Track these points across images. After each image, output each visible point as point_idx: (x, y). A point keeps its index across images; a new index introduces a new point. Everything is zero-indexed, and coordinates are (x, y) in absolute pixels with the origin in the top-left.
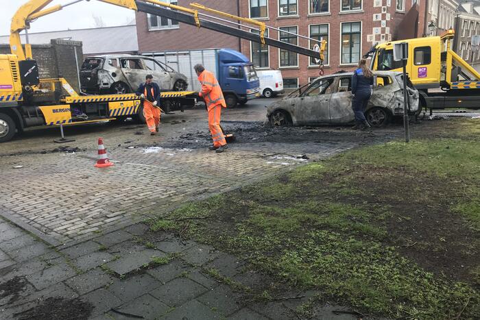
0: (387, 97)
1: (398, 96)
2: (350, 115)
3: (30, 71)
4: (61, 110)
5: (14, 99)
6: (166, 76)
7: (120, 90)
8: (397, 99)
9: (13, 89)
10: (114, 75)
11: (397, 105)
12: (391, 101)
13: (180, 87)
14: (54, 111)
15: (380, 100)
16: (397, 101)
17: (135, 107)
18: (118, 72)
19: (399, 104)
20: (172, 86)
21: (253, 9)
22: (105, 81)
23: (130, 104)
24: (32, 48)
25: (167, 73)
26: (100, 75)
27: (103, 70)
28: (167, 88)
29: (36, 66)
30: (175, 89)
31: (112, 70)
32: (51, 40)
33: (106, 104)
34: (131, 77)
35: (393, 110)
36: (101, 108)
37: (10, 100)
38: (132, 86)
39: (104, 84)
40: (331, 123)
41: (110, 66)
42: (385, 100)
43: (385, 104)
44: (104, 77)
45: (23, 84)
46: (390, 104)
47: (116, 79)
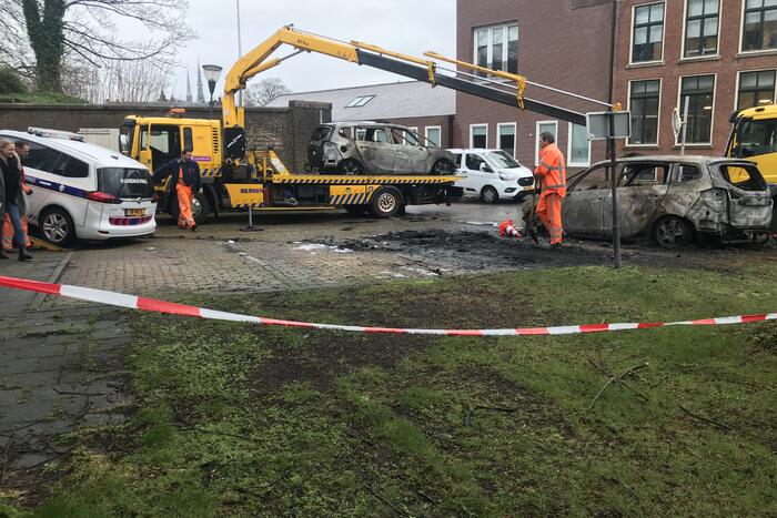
0: (688, 199)
1: (707, 199)
2: (630, 225)
3: (235, 141)
4: (250, 191)
5: (211, 174)
6: (422, 153)
7: (350, 170)
8: (705, 203)
9: (211, 163)
10: (344, 149)
11: (704, 213)
12: (693, 206)
13: (442, 169)
14: (243, 191)
15: (676, 204)
16: (704, 207)
17: (367, 195)
18: (349, 145)
19: (708, 213)
20: (429, 168)
21: (637, 48)
22: (331, 157)
23: (361, 189)
24: (245, 112)
25: (424, 149)
26: (326, 148)
27: (331, 144)
28: (422, 171)
29: (243, 134)
30: (433, 173)
31: (342, 142)
32: (290, 102)
33: (326, 186)
34: (367, 153)
35: (697, 223)
36: (320, 192)
37: (207, 175)
38: (369, 166)
39: (330, 161)
40: (604, 236)
41: (340, 137)
42: (683, 204)
43: (683, 211)
44: (330, 151)
45: (225, 157)
46: (692, 211)
47: (345, 156)
